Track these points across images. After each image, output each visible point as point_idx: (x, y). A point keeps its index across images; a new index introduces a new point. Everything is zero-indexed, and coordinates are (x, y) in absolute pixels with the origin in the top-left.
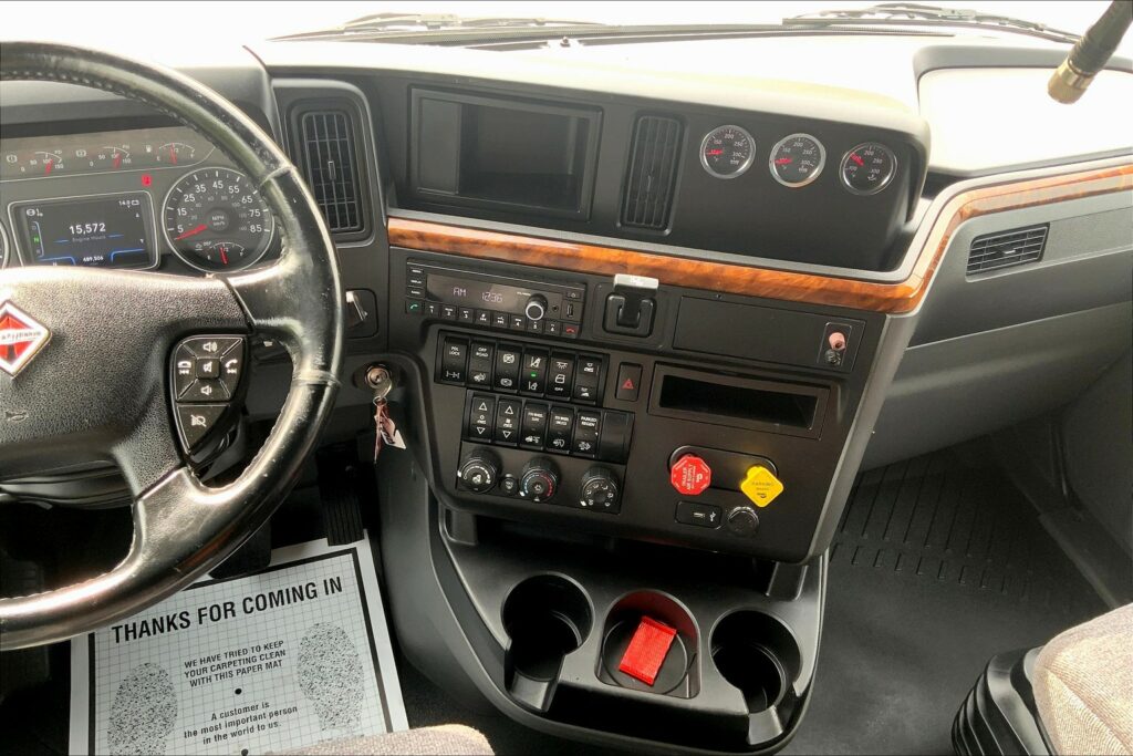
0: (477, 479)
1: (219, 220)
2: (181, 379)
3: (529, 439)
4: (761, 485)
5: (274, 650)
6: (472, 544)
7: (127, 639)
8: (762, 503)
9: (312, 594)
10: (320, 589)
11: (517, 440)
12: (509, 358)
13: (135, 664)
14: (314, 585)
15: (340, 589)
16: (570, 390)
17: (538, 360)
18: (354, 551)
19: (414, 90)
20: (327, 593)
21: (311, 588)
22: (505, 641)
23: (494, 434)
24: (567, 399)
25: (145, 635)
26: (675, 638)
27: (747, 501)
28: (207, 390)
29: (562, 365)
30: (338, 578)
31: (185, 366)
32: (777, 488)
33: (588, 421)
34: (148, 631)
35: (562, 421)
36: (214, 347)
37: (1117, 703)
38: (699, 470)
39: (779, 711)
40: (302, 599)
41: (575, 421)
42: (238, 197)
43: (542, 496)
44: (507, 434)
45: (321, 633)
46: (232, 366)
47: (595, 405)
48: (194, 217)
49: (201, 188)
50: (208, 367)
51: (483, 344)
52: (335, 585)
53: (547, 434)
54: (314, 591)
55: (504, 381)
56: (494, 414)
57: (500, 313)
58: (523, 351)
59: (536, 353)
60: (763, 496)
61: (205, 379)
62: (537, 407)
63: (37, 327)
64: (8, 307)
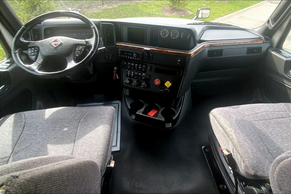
0: (127, 82)
2: (77, 51)
4: (168, 84)
6: (128, 95)
8: (168, 87)
11: (134, 77)
12: (133, 64)
16: (141, 69)
17: (137, 65)
18: (118, 103)
22: (129, 107)
23: (130, 76)
24: (141, 71)
26: (157, 112)
27: (166, 87)
29: (140, 65)
31: (77, 49)
32: (170, 84)
33: (144, 74)
35: (140, 74)
36: (81, 47)
37: (218, 116)
38: (158, 81)
39: (171, 124)
41: (142, 74)
43: (136, 85)
44: (132, 76)
46: (83, 50)
47: (145, 72)
50: (80, 49)
51: (129, 62)
53: (138, 76)
55: (132, 68)
56: (131, 73)
57: (131, 56)
59: (136, 63)
60: (168, 86)
61: (79, 51)
62: (136, 72)
63: (59, 42)
64: (57, 40)
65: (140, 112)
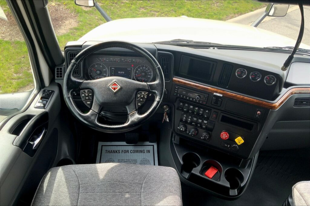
0: (182, 129)
1: (143, 74)
2: (138, 98)
3: (193, 123)
4: (239, 140)
5: (135, 161)
7: (108, 153)
8: (239, 144)
10: (146, 151)
11: (191, 124)
12: (191, 107)
13: (109, 158)
15: (149, 152)
16: (202, 115)
17: (197, 108)
19: (182, 55)
20: (147, 153)
21: (144, 151)
22: (182, 163)
23: (186, 122)
24: (202, 117)
25: (111, 153)
26: (218, 172)
27: (236, 144)
28: (141, 100)
29: (202, 110)
31: (139, 95)
32: (243, 141)
33: (205, 122)
34: (112, 152)
35: (200, 121)
36: (143, 93)
38: (226, 135)
39: (237, 190)
40: (142, 152)
41: (203, 121)
42: (147, 70)
43: (194, 135)
44: (189, 122)
45: (145, 160)
46: (146, 97)
47: (207, 119)
48: (139, 73)
49: (141, 68)
50: (142, 96)
51: (187, 104)
52: (149, 151)
53: (197, 123)
55: (190, 111)
56: (187, 118)
57: (191, 98)
58: (195, 106)
59: (197, 107)
60: (239, 142)
61: (141, 98)
62: (195, 117)
63: (119, 86)
64: (115, 82)
65: (196, 171)
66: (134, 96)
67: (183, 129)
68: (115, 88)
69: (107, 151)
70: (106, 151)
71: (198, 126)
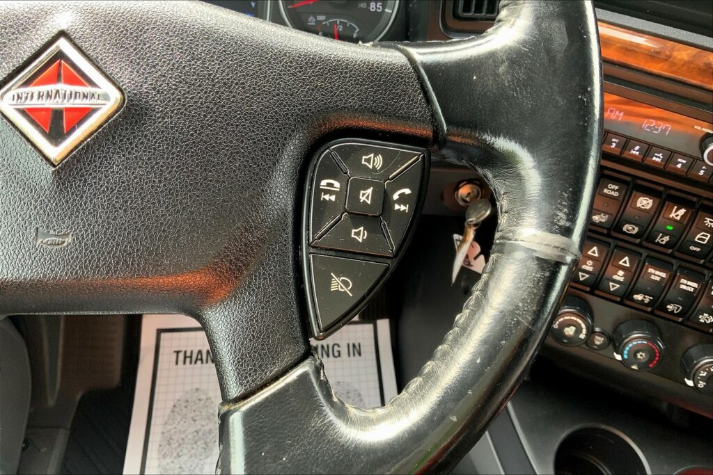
0: (570, 331)
3: (639, 297)
7: (184, 363)
9: (336, 354)
10: (344, 351)
11: (624, 295)
12: (644, 202)
13: (188, 388)
14: (339, 346)
15: (360, 354)
17: (682, 211)
20: (349, 355)
21: (336, 348)
23: (597, 283)
24: (701, 261)
25: (199, 362)
28: (360, 235)
29: (711, 221)
30: (359, 345)
31: (331, 189)
34: (201, 359)
35: (688, 285)
36: (379, 161)
40: (328, 356)
41: (704, 288)
43: (643, 366)
44: (613, 287)
45: (341, 392)
46: (403, 199)
50: (366, 196)
51: (615, 181)
52: (356, 350)
53: (662, 296)
54: (339, 352)
55: (627, 228)
56: (605, 262)
58: (665, 198)
59: (681, 203)
61: (359, 216)
62: (660, 265)
63: (105, 86)
64: (63, 44)
66: (280, 192)
67: (579, 330)
68: (57, 114)
69: (181, 356)
70: (178, 352)
71: (666, 310)
